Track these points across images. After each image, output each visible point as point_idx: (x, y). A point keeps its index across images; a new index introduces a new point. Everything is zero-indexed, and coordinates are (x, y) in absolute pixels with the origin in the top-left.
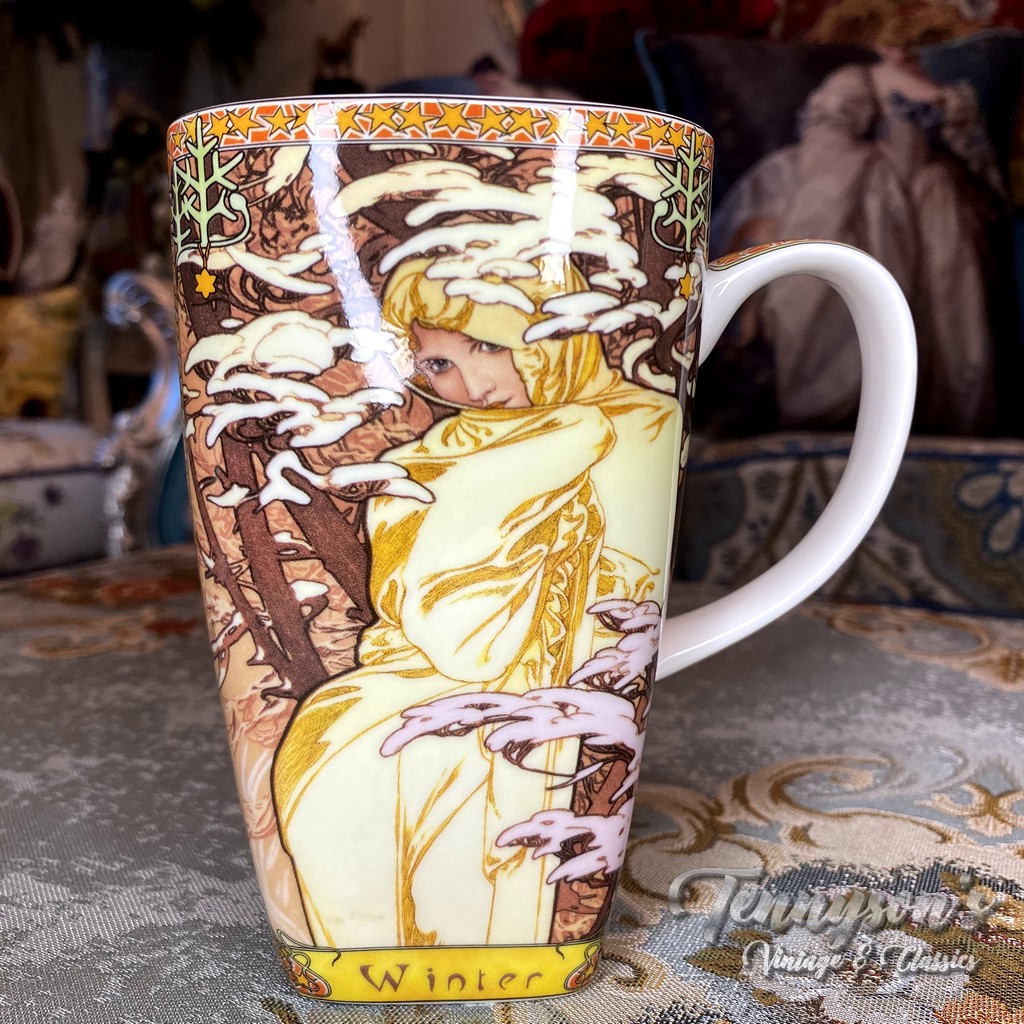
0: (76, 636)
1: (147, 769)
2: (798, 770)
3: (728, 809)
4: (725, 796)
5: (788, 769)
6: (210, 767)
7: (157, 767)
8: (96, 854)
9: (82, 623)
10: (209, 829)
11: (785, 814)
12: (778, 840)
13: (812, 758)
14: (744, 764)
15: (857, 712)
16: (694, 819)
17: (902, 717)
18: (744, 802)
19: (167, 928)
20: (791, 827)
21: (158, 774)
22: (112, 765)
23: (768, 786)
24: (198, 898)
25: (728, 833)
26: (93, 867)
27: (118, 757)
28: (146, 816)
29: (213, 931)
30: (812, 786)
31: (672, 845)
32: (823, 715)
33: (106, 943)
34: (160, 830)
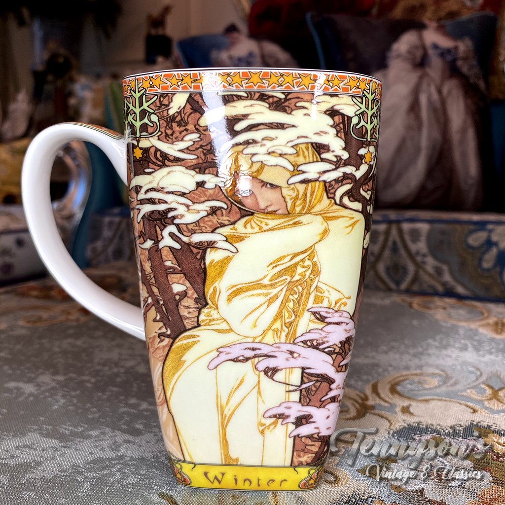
0: (45, 315)
1: (88, 381)
2: (402, 378)
3: (370, 397)
4: (368, 391)
5: (397, 378)
6: (119, 380)
7: (93, 380)
8: (69, 423)
9: (47, 308)
10: (122, 410)
11: (397, 400)
12: (396, 413)
13: (408, 373)
14: (375, 375)
15: (427, 349)
16: (354, 403)
17: (448, 352)
18: (378, 394)
19: (108, 459)
20: (401, 406)
21: (94, 384)
22: (70, 379)
23: (388, 386)
24: (121, 444)
25: (371, 410)
26: (68, 430)
27: (73, 375)
28: (91, 404)
29: (130, 460)
30: (409, 386)
31: (345, 416)
32: (411, 351)
33: (79, 466)
34: (99, 411)
